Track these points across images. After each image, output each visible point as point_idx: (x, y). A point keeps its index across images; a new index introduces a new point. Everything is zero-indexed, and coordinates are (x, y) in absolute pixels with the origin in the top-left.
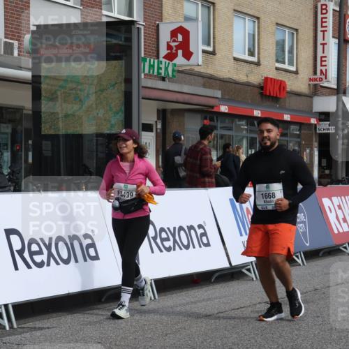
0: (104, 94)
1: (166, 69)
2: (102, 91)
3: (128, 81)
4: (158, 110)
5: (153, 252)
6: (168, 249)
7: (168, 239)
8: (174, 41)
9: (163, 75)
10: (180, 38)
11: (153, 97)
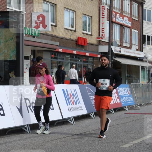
0: (7, 43)
1: (35, 32)
2: (7, 41)
3: (18, 37)
4: (32, 50)
8: (39, 20)
9: (34, 35)
10: (41, 19)
11: (29, 45)
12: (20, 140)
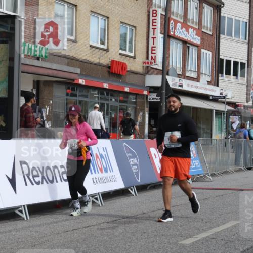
1: (41, 51)
3: (11, 59)
4: (34, 82)
5: (26, 185)
6: (38, 183)
7: (38, 176)
8: (47, 31)
9: (38, 56)
10: (51, 29)
11: (30, 72)
12: (10, 231)
